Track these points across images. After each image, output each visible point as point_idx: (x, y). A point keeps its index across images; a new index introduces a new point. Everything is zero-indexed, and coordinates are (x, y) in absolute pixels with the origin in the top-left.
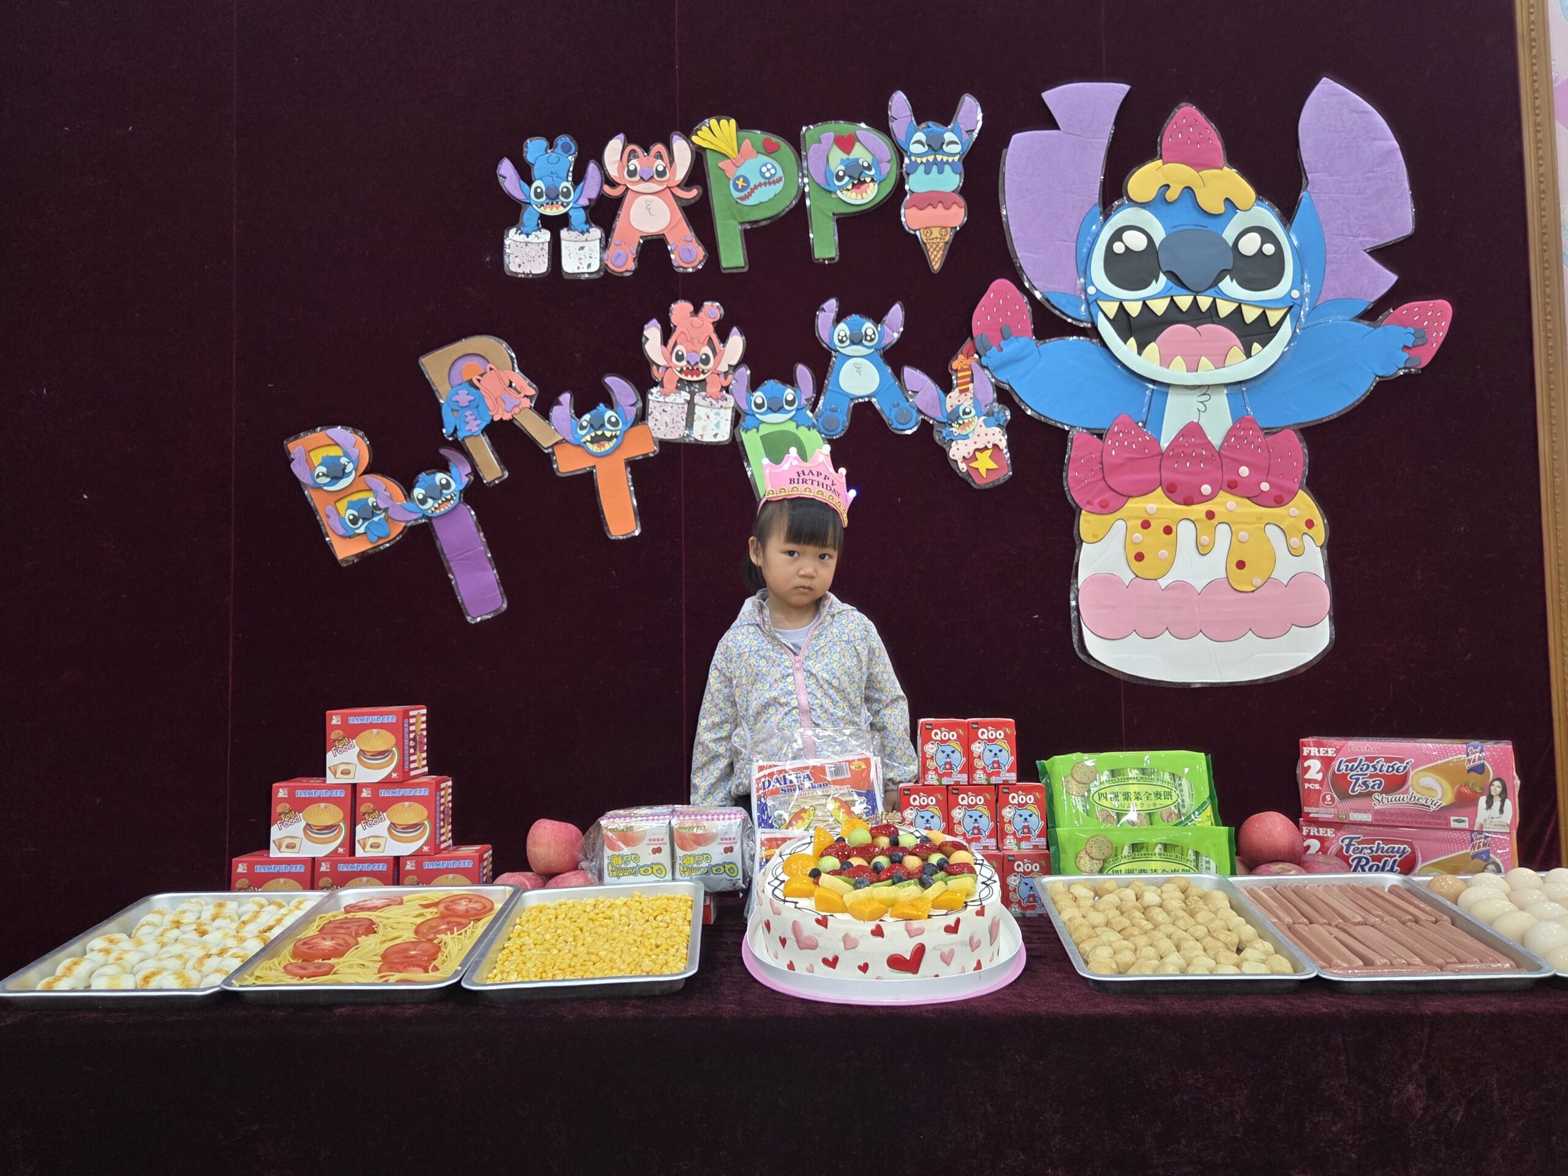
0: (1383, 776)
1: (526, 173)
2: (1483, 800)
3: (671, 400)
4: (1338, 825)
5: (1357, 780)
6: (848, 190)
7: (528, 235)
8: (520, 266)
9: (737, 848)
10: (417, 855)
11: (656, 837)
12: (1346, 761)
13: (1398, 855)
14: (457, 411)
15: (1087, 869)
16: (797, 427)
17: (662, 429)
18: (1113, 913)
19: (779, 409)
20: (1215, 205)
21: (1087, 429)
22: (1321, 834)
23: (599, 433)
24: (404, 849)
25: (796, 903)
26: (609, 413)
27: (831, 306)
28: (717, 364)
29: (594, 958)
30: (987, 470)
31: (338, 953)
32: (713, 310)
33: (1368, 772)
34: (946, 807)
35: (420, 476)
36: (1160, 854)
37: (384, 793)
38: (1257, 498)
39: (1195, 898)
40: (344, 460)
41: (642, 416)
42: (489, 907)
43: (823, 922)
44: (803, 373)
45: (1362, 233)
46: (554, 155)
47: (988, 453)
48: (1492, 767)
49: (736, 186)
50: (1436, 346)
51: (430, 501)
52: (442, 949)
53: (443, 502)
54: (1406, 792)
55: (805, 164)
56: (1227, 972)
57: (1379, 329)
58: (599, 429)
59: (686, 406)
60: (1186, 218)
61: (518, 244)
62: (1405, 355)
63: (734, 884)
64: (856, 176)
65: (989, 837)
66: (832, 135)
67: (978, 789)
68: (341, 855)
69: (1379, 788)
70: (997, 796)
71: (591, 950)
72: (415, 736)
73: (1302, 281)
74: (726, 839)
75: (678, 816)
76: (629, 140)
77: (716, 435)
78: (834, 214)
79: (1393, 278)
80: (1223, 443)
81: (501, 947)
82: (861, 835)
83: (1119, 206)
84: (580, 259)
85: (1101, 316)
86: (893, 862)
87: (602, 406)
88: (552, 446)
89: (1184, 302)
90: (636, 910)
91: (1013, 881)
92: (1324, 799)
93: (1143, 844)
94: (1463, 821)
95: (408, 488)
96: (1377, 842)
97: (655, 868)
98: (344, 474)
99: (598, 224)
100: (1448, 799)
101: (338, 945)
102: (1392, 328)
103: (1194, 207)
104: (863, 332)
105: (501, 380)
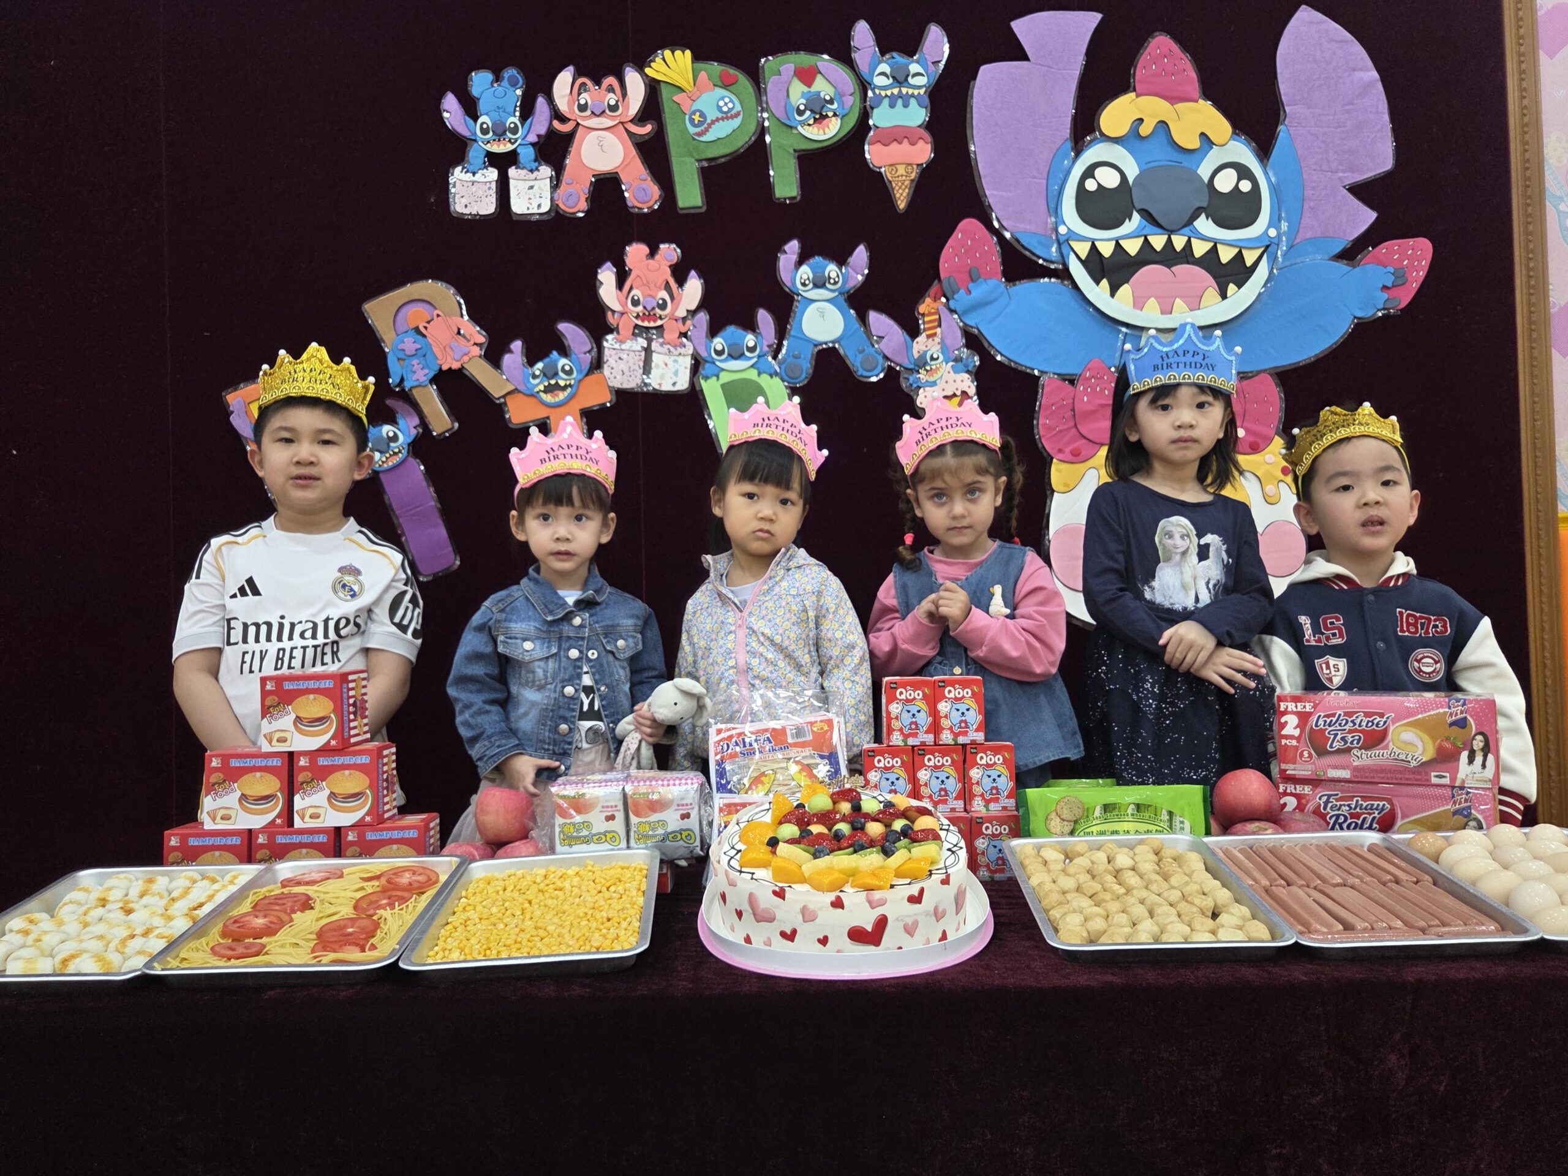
0: (1362, 731)
1: (471, 108)
2: (1465, 755)
3: (627, 348)
4: (1315, 782)
5: (1336, 735)
6: (809, 125)
7: (474, 174)
8: (466, 206)
9: (694, 814)
10: (359, 825)
11: (609, 804)
12: (1324, 716)
13: (1377, 812)
14: (404, 360)
15: (1058, 830)
16: (759, 374)
17: (618, 377)
18: (1084, 878)
19: (741, 356)
20: (1191, 142)
21: (1059, 375)
22: (1298, 792)
23: (553, 382)
24: (345, 819)
25: (753, 874)
26: (563, 362)
27: (793, 247)
28: (675, 309)
29: (542, 933)
31: (270, 931)
32: (670, 252)
33: (1347, 727)
34: (912, 769)
36: (1132, 815)
37: (322, 761)
39: (1169, 860)
41: (597, 364)
42: (434, 879)
43: (780, 894)
44: (764, 318)
45: (1341, 168)
46: (500, 88)
48: (1474, 720)
49: (692, 121)
50: (1415, 286)
52: (382, 925)
53: (391, 455)
54: (1386, 747)
55: (764, 98)
56: (1202, 938)
57: (1358, 269)
58: (552, 378)
59: (643, 353)
60: (1161, 155)
62: (1385, 296)
63: (692, 852)
64: (818, 110)
65: (956, 798)
66: (792, 67)
67: (943, 750)
68: (279, 826)
69: (1358, 743)
70: (964, 756)
71: (539, 924)
72: (355, 701)
73: (1280, 221)
74: (683, 805)
75: (633, 782)
76: (578, 73)
77: (674, 384)
78: (795, 151)
79: (1371, 216)
81: (444, 922)
82: (821, 801)
83: (1091, 141)
84: (530, 199)
85: (1072, 257)
86: (854, 829)
87: (555, 355)
88: (504, 396)
89: (1158, 242)
90: (589, 880)
91: (981, 844)
92: (1302, 755)
93: (1115, 804)
94: (1444, 777)
96: (1355, 799)
97: (609, 836)
99: (548, 162)
100: (1429, 754)
101: (271, 922)
102: (1370, 268)
103: (1169, 142)
104: (827, 275)
105: (449, 327)
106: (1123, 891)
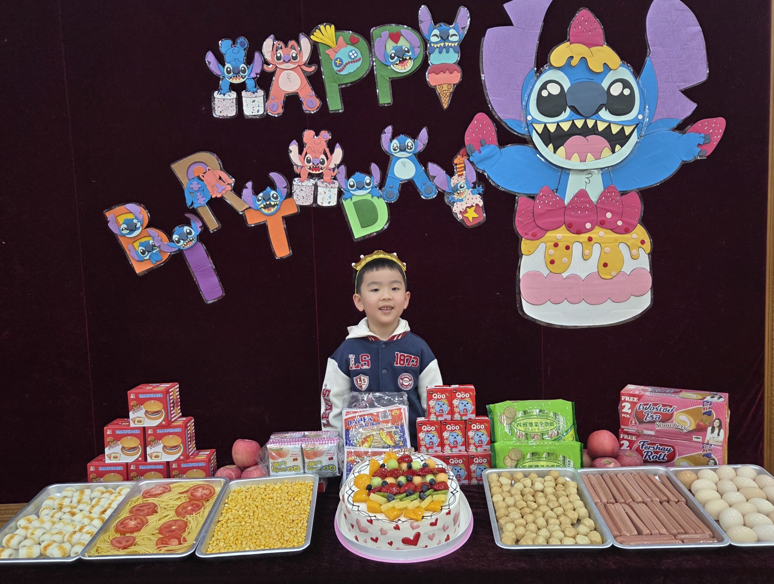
0: (661, 413)
1: (221, 60)
2: (710, 429)
3: (305, 184)
4: (638, 435)
5: (648, 414)
6: (397, 64)
7: (224, 95)
8: (221, 112)
10: (178, 461)
11: (295, 453)
12: (643, 405)
13: (667, 452)
14: (193, 193)
15: (509, 465)
16: (372, 197)
17: (301, 200)
19: (362, 188)
20: (597, 68)
21: (526, 194)
22: (629, 439)
23: (268, 203)
24: (171, 458)
25: (359, 506)
26: (273, 192)
27: (389, 130)
28: (329, 164)
30: (473, 218)
32: (326, 135)
33: (654, 411)
34: (440, 433)
35: (176, 228)
36: (545, 457)
37: (159, 431)
38: (615, 230)
40: (135, 221)
41: (290, 195)
42: (213, 492)
43: (371, 522)
44: (374, 168)
45: (679, 80)
46: (235, 49)
47: (473, 208)
48: (715, 412)
49: (336, 64)
50: (716, 143)
51: (182, 241)
52: (188, 524)
53: (189, 242)
54: (672, 422)
57: (685, 134)
58: (267, 201)
59: (313, 187)
60: (582, 75)
61: (219, 100)
62: (699, 149)
64: (401, 57)
65: (462, 445)
66: (387, 33)
67: (456, 423)
68: (140, 461)
69: (659, 419)
70: (466, 426)
72: (173, 401)
73: (645, 109)
75: (306, 442)
77: (329, 203)
78: (389, 78)
79: (694, 106)
80: (598, 200)
82: (393, 464)
83: (545, 69)
84: (253, 107)
85: (534, 131)
86: (408, 480)
87: (269, 189)
88: (244, 211)
89: (579, 123)
91: (473, 467)
92: (631, 422)
93: (537, 452)
94: (699, 438)
95: (170, 235)
97: (295, 468)
98: (136, 229)
99: (262, 88)
100: (693, 427)
101: (138, 523)
102: (692, 134)
103: (587, 69)
104: (406, 144)
105: (215, 175)
106: (536, 506)
